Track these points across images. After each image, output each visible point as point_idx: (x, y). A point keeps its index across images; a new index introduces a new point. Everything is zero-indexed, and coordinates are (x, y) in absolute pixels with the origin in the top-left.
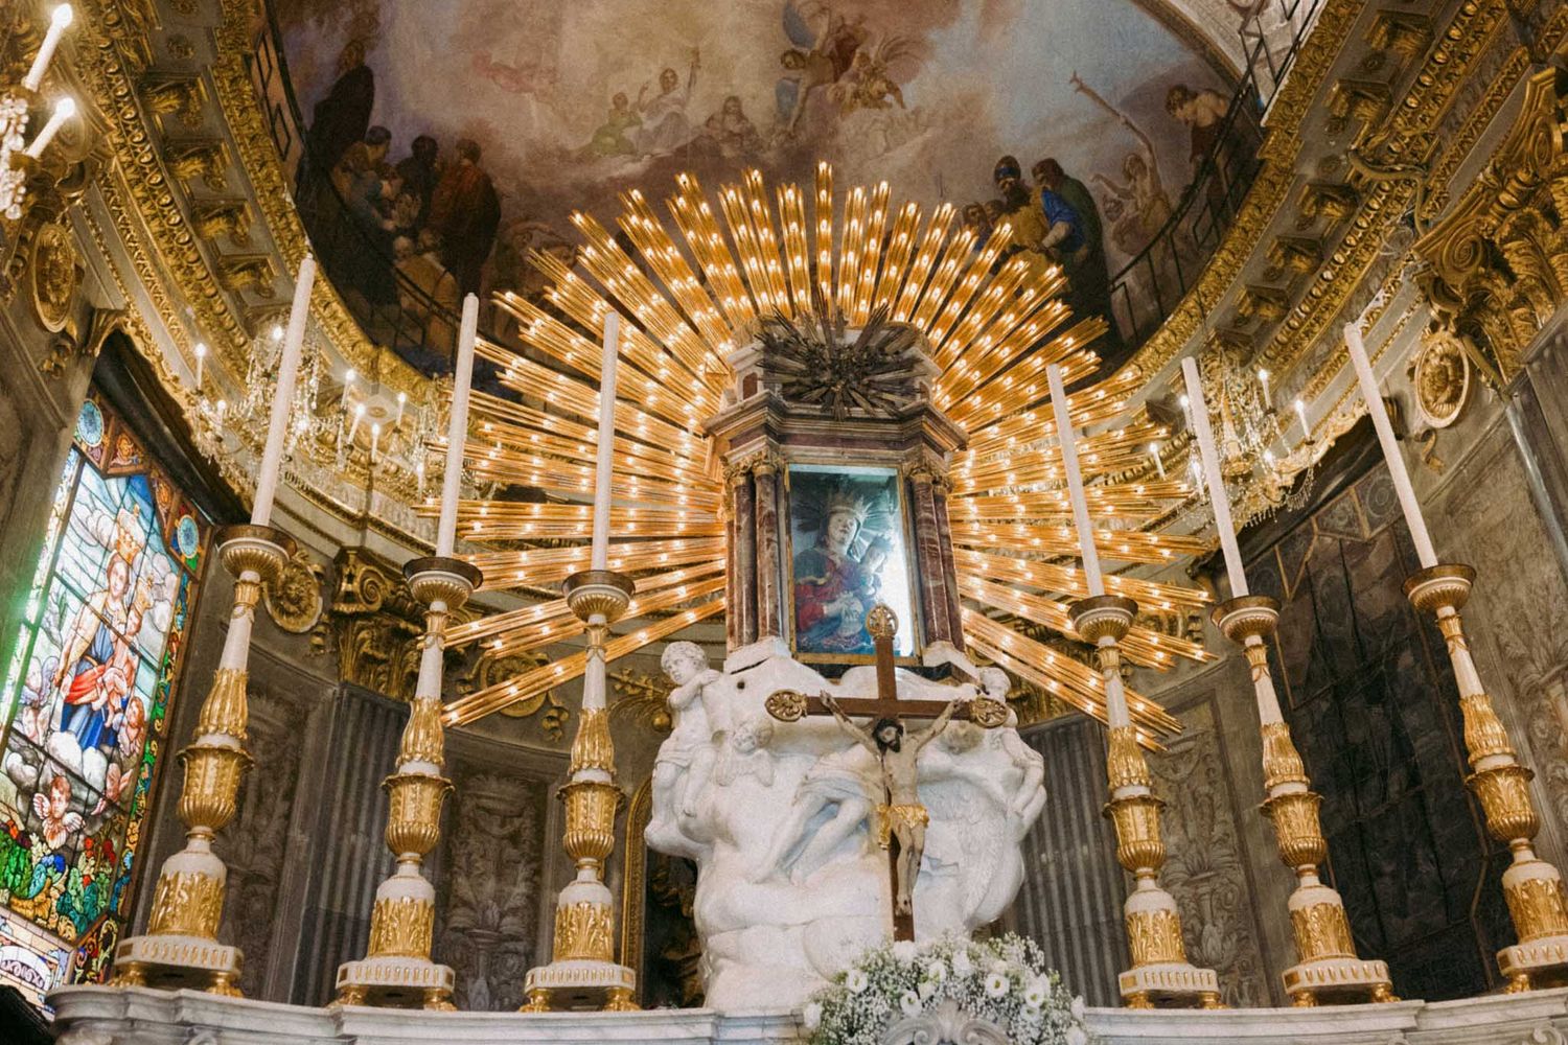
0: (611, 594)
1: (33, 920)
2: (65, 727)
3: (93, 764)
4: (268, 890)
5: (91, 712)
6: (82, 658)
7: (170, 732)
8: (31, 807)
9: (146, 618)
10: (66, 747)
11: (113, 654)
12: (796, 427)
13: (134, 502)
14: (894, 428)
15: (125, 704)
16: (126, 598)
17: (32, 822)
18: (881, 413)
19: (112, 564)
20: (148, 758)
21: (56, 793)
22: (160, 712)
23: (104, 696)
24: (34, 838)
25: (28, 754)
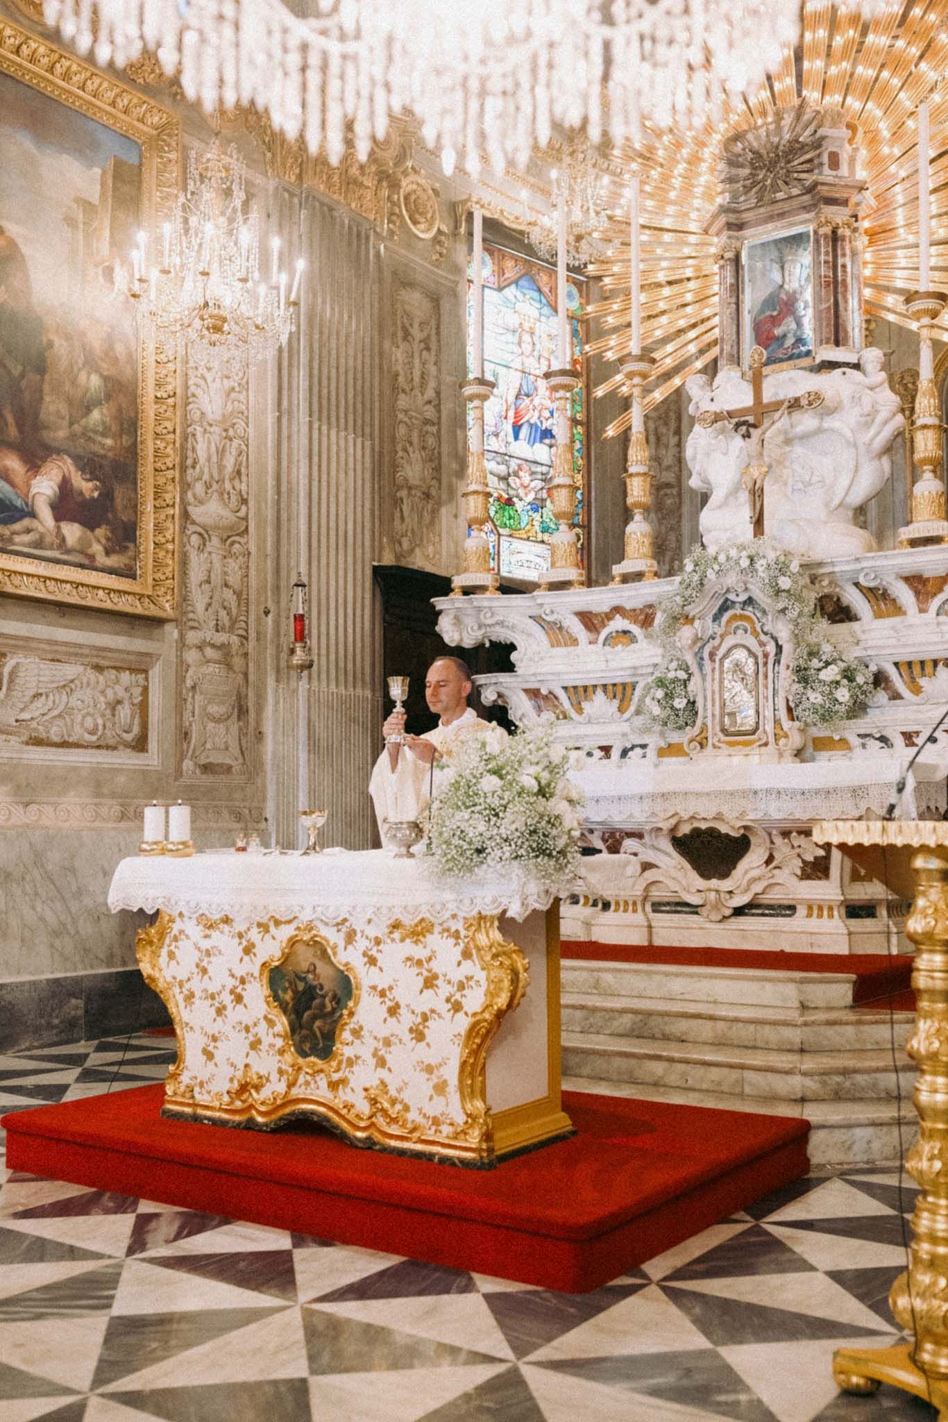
0: (642, 366)
1: (528, 539)
2: (516, 438)
3: (541, 452)
4: (675, 491)
5: (531, 425)
6: (517, 398)
7: (588, 416)
8: (508, 485)
9: (552, 358)
10: (522, 448)
11: (536, 389)
12: (748, 216)
13: (524, 294)
14: (807, 197)
15: (552, 413)
16: (536, 353)
17: (512, 492)
18: (795, 191)
19: (520, 337)
20: (577, 437)
21: (521, 474)
22: (579, 408)
23: (536, 414)
24: (515, 500)
25: (499, 459)
